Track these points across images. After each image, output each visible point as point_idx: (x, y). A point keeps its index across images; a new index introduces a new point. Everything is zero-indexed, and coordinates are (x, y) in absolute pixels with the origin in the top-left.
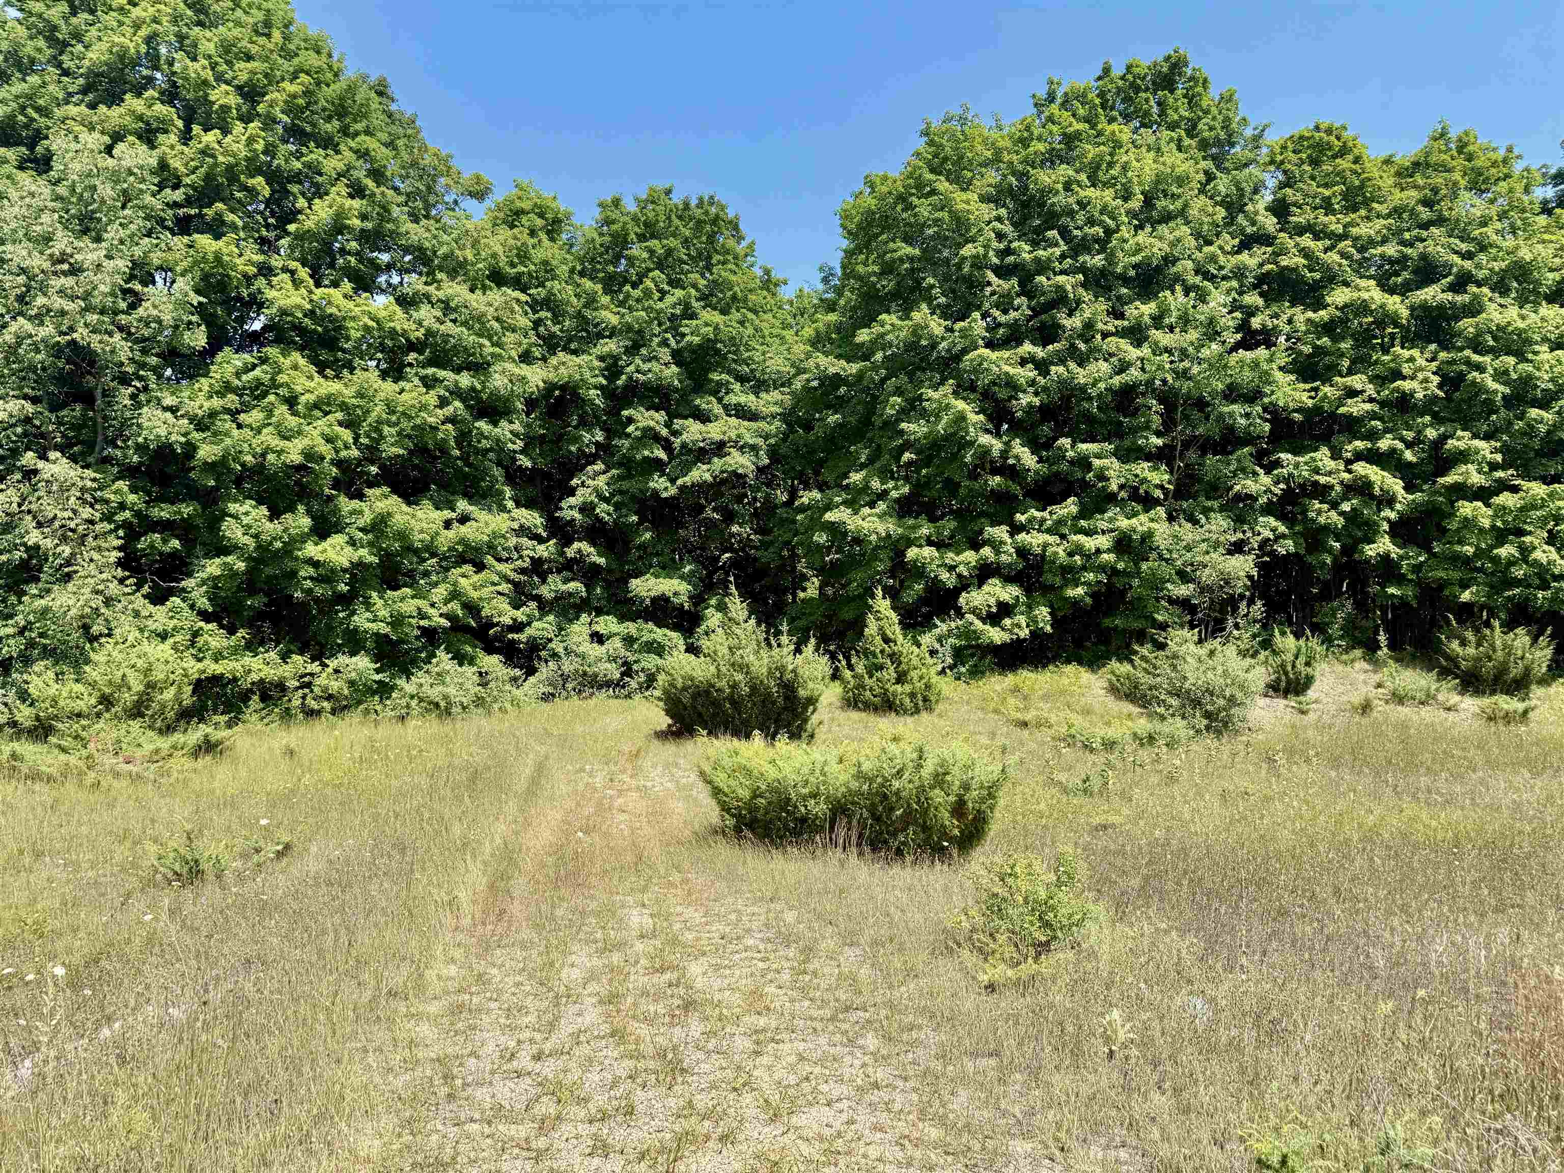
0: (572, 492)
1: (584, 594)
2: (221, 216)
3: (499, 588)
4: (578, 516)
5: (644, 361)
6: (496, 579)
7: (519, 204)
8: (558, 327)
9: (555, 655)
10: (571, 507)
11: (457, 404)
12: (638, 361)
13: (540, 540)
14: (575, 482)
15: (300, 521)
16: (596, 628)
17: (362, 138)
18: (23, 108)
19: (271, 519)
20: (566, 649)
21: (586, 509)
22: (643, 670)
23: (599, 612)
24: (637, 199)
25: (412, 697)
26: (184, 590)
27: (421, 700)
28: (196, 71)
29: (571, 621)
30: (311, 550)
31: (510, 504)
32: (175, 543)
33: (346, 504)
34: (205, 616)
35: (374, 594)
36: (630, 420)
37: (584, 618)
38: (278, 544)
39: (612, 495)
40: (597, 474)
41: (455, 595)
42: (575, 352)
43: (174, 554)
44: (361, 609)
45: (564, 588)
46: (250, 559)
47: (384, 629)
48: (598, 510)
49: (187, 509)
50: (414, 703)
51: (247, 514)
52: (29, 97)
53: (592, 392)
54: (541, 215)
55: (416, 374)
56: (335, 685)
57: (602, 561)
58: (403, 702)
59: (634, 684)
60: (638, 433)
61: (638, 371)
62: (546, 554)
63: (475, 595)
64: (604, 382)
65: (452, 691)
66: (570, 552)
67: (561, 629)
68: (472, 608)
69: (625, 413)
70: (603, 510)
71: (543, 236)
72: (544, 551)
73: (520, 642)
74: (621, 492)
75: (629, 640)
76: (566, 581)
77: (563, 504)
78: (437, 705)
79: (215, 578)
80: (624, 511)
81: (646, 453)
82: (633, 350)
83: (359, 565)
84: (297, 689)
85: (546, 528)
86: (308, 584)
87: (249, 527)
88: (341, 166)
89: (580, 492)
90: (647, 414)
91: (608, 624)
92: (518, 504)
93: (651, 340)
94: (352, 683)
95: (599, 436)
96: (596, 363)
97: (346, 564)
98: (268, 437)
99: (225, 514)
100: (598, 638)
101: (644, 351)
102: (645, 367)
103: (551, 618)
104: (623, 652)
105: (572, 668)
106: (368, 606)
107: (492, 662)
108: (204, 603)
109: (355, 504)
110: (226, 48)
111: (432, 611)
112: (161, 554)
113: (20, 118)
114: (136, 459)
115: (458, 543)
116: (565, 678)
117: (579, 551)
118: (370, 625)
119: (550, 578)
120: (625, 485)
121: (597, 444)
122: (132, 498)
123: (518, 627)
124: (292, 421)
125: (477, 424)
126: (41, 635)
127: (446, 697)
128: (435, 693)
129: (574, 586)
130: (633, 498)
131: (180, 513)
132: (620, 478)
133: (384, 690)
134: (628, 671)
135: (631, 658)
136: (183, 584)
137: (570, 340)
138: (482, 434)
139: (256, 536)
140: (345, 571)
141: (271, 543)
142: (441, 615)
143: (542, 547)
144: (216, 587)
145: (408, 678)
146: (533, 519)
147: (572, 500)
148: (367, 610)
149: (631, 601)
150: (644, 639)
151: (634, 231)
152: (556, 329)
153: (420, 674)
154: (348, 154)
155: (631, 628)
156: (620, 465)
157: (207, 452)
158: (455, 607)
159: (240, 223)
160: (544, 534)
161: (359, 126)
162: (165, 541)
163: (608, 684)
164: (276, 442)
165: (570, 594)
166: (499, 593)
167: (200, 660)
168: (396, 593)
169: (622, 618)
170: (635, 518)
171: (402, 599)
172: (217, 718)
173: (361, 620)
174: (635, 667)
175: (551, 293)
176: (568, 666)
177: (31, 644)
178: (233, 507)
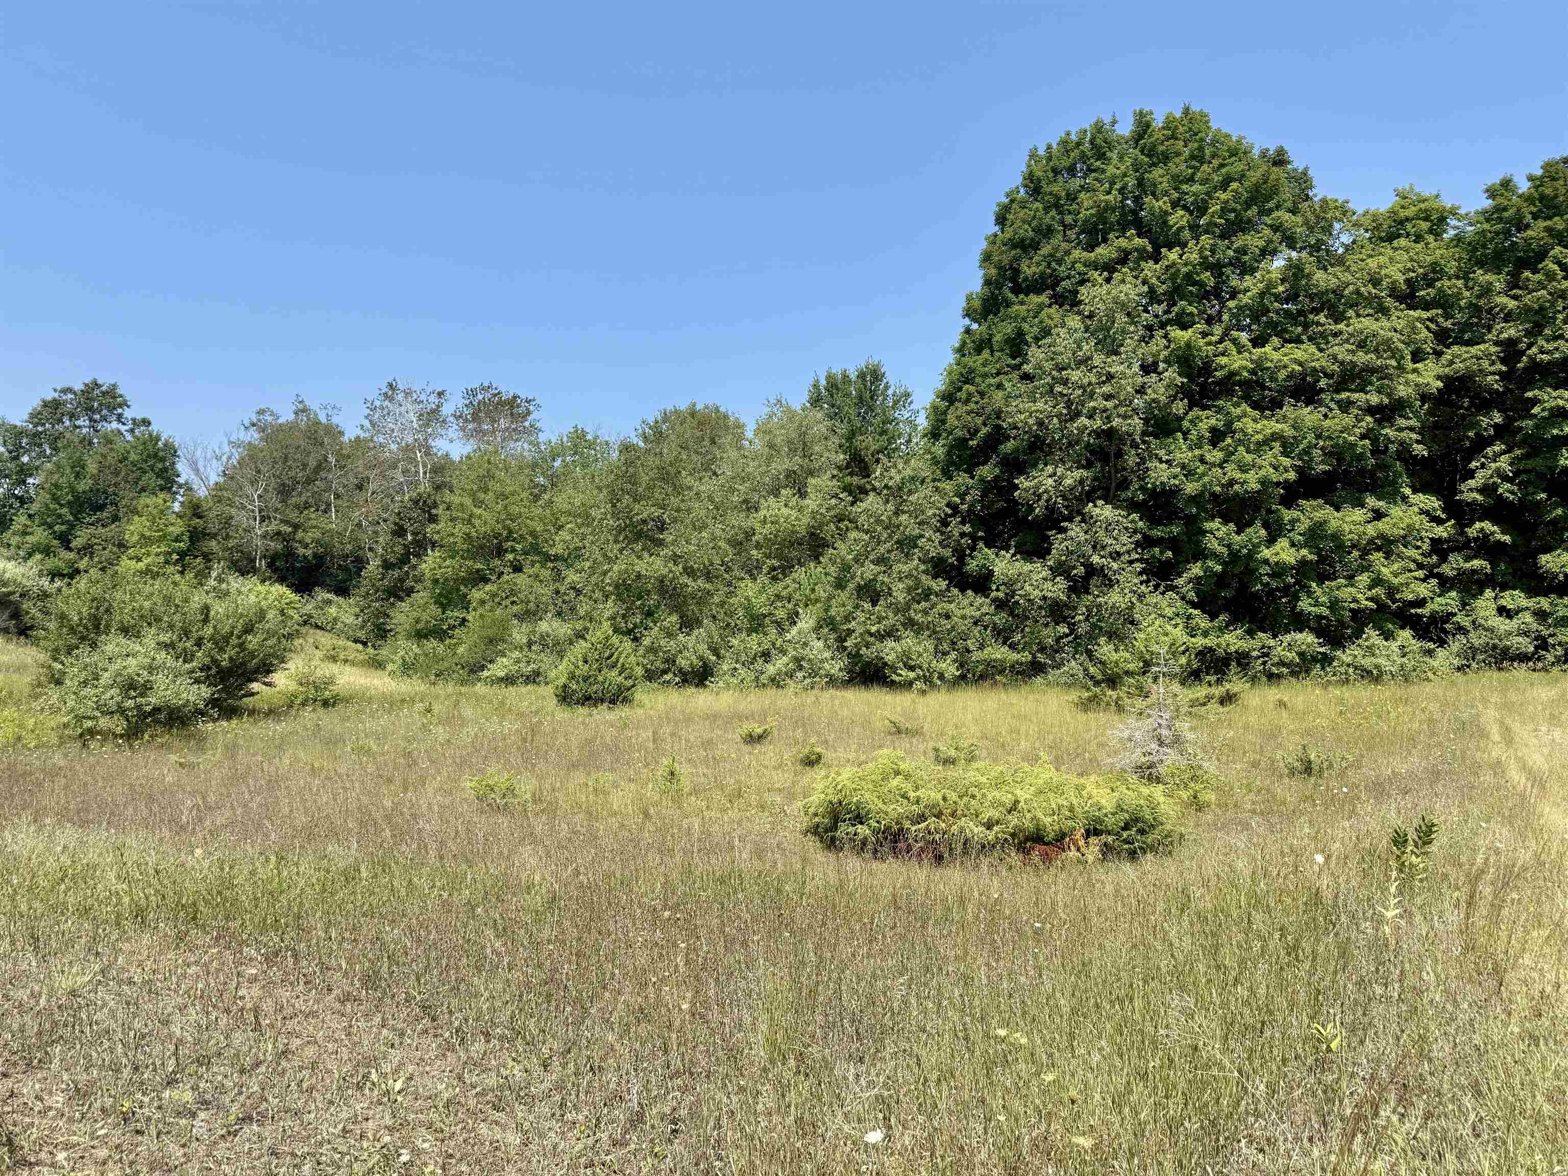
0: (1471, 474)
1: (1489, 571)
2: (1183, 310)
3: (1416, 574)
4: (1479, 497)
5: (1548, 341)
6: (1413, 566)
7: (1403, 214)
8: (1450, 321)
9: (1461, 629)
10: (1471, 490)
11: (1369, 419)
12: (1541, 342)
13: (1439, 521)
14: (1474, 464)
15: (1258, 532)
16: (1503, 602)
17: (1275, 214)
18: (1049, 264)
19: (1238, 533)
20: (1474, 622)
21: (1487, 490)
22: (1560, 644)
23: (1504, 587)
24: (1531, 178)
25: (1348, 665)
26: (1177, 587)
27: (1356, 668)
28: (1160, 207)
29: (1474, 597)
30: (1266, 553)
31: (1407, 491)
32: (1169, 554)
33: (1287, 515)
34: (1194, 606)
35: (1314, 585)
36: (1535, 401)
37: (1489, 593)
38: (1245, 551)
39: (1517, 473)
40: (1496, 457)
41: (1377, 582)
42: (1469, 343)
43: (1168, 561)
44: (1303, 595)
45: (1468, 565)
46: (1225, 564)
47: (1325, 611)
48: (1500, 491)
49: (1175, 530)
50: (1351, 670)
51: (1218, 529)
52: (1051, 255)
53: (1489, 378)
54: (1426, 219)
55: (1332, 400)
56: (1291, 656)
57: (1507, 539)
58: (1342, 670)
59: (1550, 658)
60: (1546, 414)
61: (1542, 353)
62: (1445, 535)
63: (1396, 581)
64: (1504, 368)
65: (1382, 661)
66: (1472, 531)
67: (1464, 604)
68: (1392, 591)
69: (1529, 394)
70: (1504, 489)
71: (1430, 238)
72: (1441, 532)
73: (1423, 616)
74: (1526, 471)
75: (1541, 615)
76: (1468, 559)
77: (1463, 487)
78: (1370, 672)
79: (1198, 578)
80: (1531, 489)
81: (1555, 432)
82: (1535, 331)
83: (1303, 563)
84: (1259, 657)
85: (1444, 510)
86: (1266, 579)
87: (1222, 539)
88: (1261, 243)
89: (1480, 474)
90: (1554, 394)
91: (1514, 598)
92: (1415, 491)
93: (1555, 319)
94: (1301, 654)
95: (1498, 418)
96: (1493, 349)
97: (1293, 561)
98: (1232, 471)
99: (1204, 532)
100: (1502, 611)
101: (1547, 332)
102: (1550, 347)
103: (1454, 594)
104: (1535, 626)
105: (1481, 641)
106: (1310, 594)
107: (1405, 635)
108: (1192, 595)
109: (1295, 514)
110: (1177, 181)
111: (1360, 596)
112: (1160, 561)
113: (1048, 271)
114: (1141, 497)
115: (1378, 537)
116: (1474, 650)
117: (1482, 529)
118: (1313, 609)
119: (1451, 558)
120: (1530, 464)
121: (1496, 426)
122: (1141, 524)
123: (1421, 603)
124: (1249, 458)
125: (1383, 432)
126: (1099, 620)
127: (1377, 667)
128: (1368, 662)
129: (1476, 563)
130: (1541, 476)
131: (1171, 532)
132: (1526, 456)
133: (1326, 660)
134: (1542, 644)
135: (1545, 633)
136: (1175, 582)
137: (1462, 331)
138: (1389, 439)
139: (1229, 546)
140: (1293, 568)
141: (1240, 551)
142: (1367, 599)
143: (1441, 529)
144: (1199, 583)
145: (1344, 652)
146: (1433, 503)
147: (1472, 483)
148: (1309, 597)
149: (1542, 578)
150: (1560, 614)
151: (1527, 211)
152: (1448, 324)
153: (1352, 647)
154: (1267, 231)
155: (1544, 603)
156: (1523, 443)
157: (1191, 488)
158: (1379, 591)
159: (1195, 311)
160: (1443, 516)
161: (1271, 204)
162: (1162, 553)
163: (1523, 658)
164: (1238, 475)
165: (1474, 571)
166: (1416, 578)
167: (1192, 636)
168: (1333, 584)
169: (1531, 592)
170: (1543, 496)
171: (1338, 588)
172: (1208, 678)
173: (1304, 605)
174: (1551, 641)
175: (1440, 290)
176: (1477, 639)
177: (1094, 626)
178: (1208, 525)
